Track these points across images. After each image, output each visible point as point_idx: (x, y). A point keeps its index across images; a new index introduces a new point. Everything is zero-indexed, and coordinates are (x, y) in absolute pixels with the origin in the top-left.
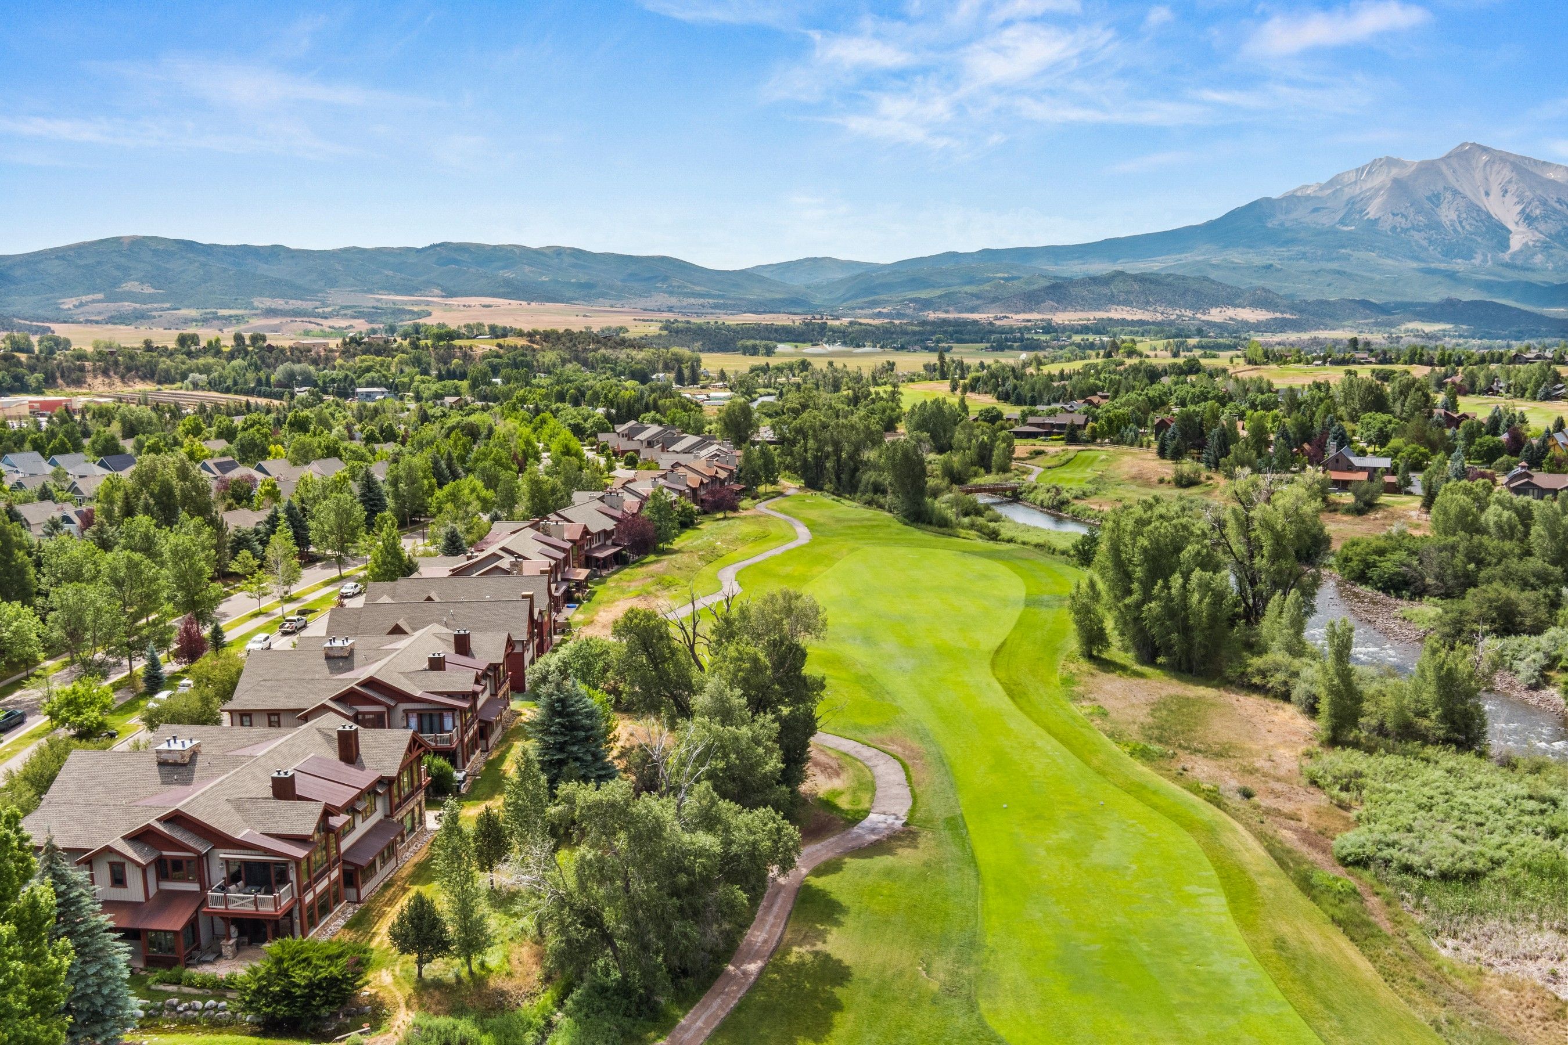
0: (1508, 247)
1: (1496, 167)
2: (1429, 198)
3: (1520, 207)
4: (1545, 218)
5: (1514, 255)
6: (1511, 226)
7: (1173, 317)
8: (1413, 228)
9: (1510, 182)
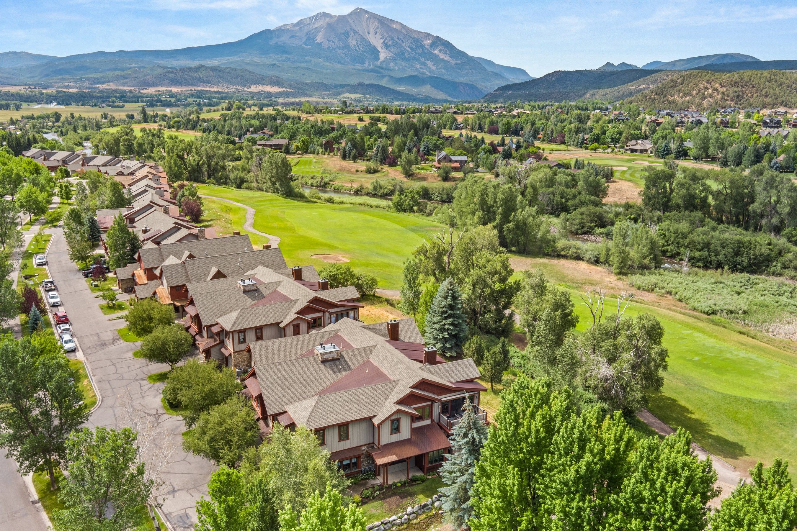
0: (379, 59)
1: (372, 21)
2: (343, 34)
3: (382, 40)
4: (393, 46)
5: (382, 62)
6: (380, 49)
7: (233, 90)
8: (338, 48)
9: (378, 28)
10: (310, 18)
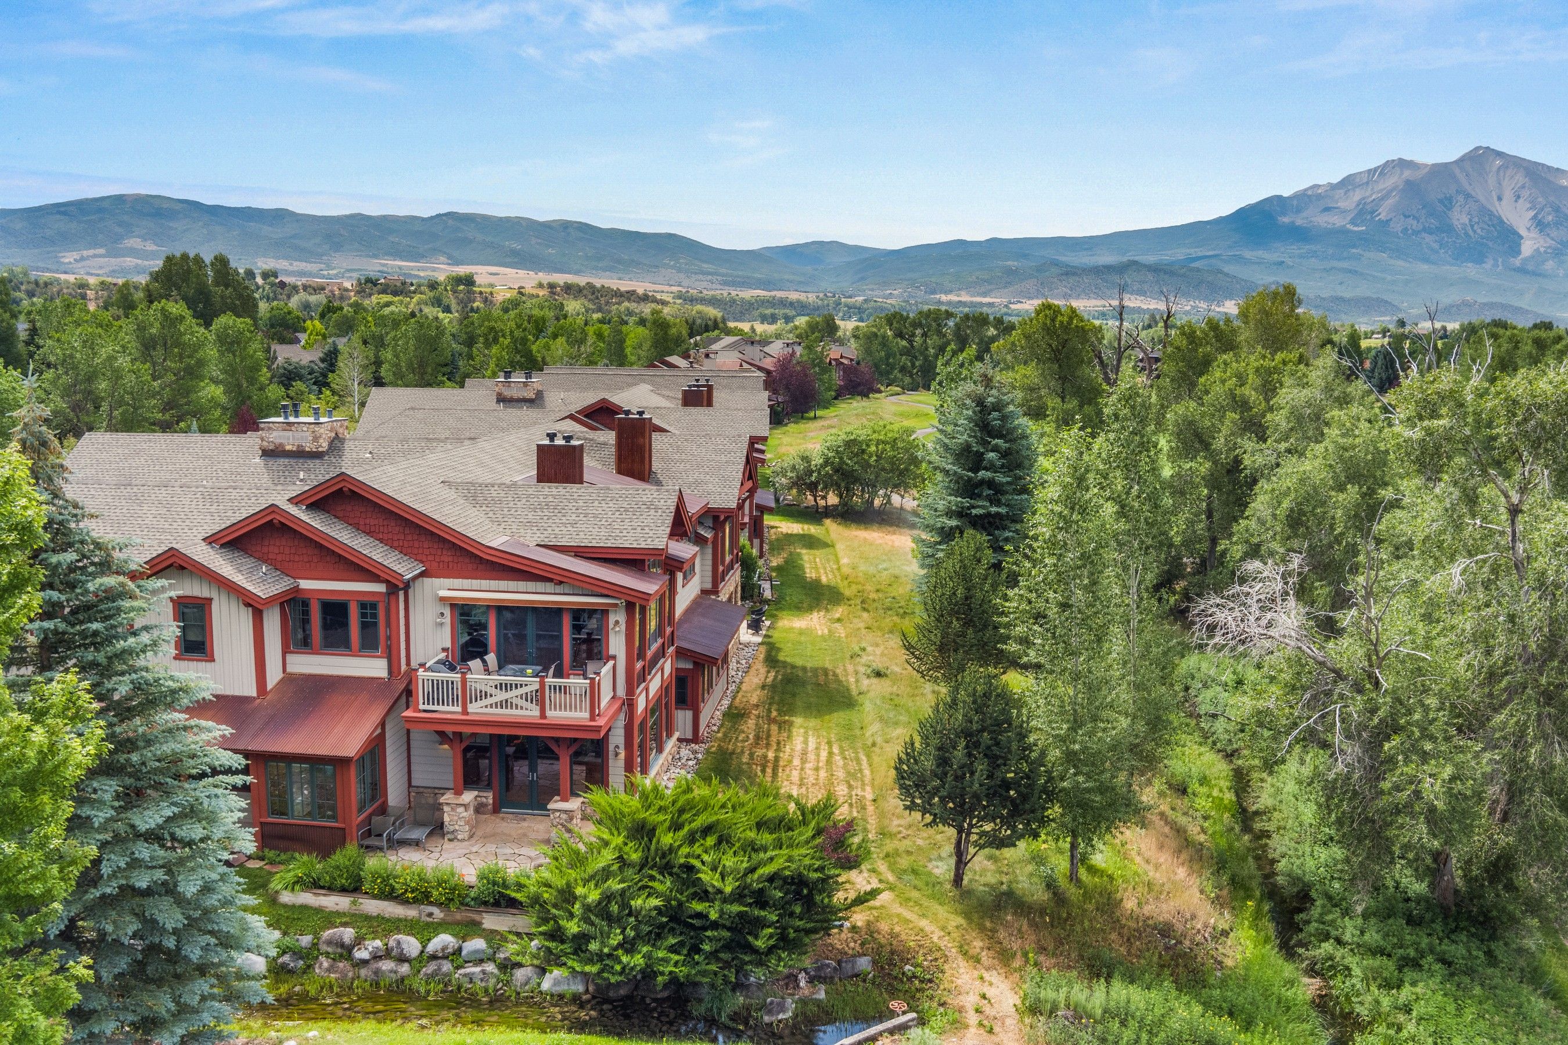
0: (1519, 253)
1: (1509, 172)
2: (1441, 201)
3: (1532, 213)
4: (1557, 224)
5: (1526, 259)
6: (1523, 232)
7: (1188, 308)
8: (1424, 230)
9: (1523, 187)
10: (1369, 171)
